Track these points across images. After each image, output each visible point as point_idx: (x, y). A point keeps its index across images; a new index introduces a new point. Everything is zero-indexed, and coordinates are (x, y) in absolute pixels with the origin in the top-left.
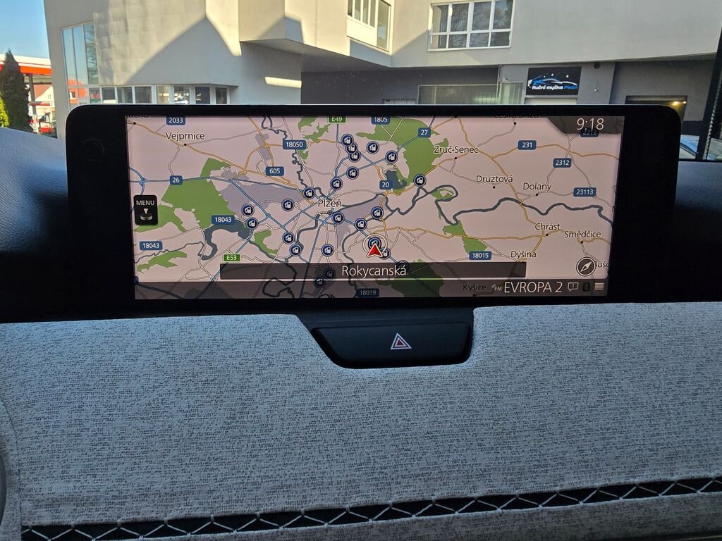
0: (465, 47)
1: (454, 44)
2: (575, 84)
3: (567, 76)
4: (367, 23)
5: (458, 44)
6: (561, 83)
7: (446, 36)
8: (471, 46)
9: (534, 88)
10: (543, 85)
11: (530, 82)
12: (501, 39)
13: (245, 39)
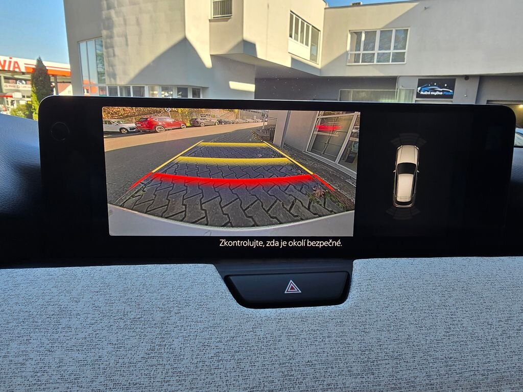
0: (373, 62)
1: (366, 60)
2: (451, 91)
3: (446, 85)
4: (303, 43)
5: (369, 60)
6: (441, 90)
7: (360, 54)
8: (378, 62)
9: (422, 93)
10: (428, 91)
11: (419, 88)
12: (399, 57)
13: (213, 53)
